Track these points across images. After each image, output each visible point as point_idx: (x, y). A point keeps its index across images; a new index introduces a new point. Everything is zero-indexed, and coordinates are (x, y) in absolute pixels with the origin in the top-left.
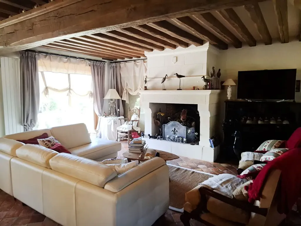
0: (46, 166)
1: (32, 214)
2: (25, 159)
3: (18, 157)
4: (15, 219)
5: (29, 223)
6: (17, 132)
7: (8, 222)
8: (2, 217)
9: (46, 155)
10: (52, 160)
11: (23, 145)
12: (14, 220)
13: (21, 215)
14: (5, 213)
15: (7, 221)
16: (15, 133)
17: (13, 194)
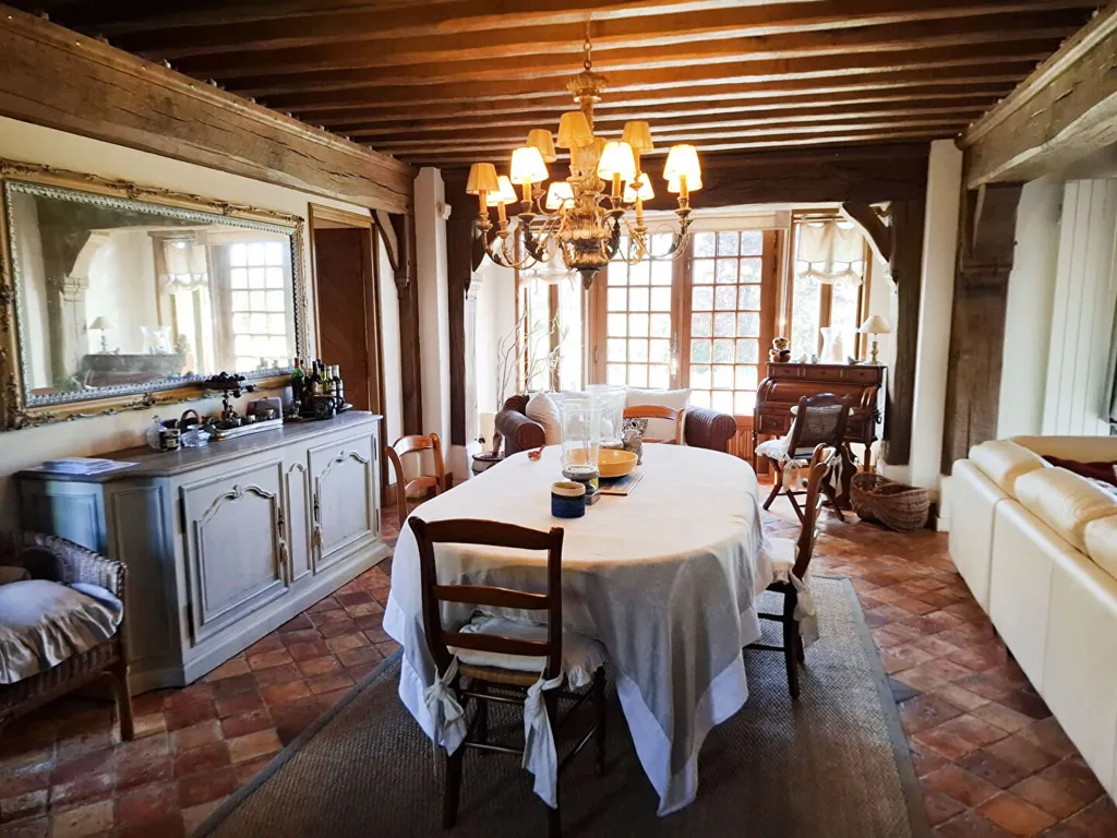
0: (1076, 545)
1: (1017, 685)
2: (1033, 512)
3: (1020, 499)
4: (968, 673)
5: (999, 702)
6: (1069, 431)
7: (946, 671)
8: (940, 653)
9: (1085, 508)
10: (1094, 526)
11: (1043, 466)
12: (964, 676)
13: (988, 673)
14: (952, 649)
15: (946, 667)
16: (1065, 434)
17: (989, 608)
